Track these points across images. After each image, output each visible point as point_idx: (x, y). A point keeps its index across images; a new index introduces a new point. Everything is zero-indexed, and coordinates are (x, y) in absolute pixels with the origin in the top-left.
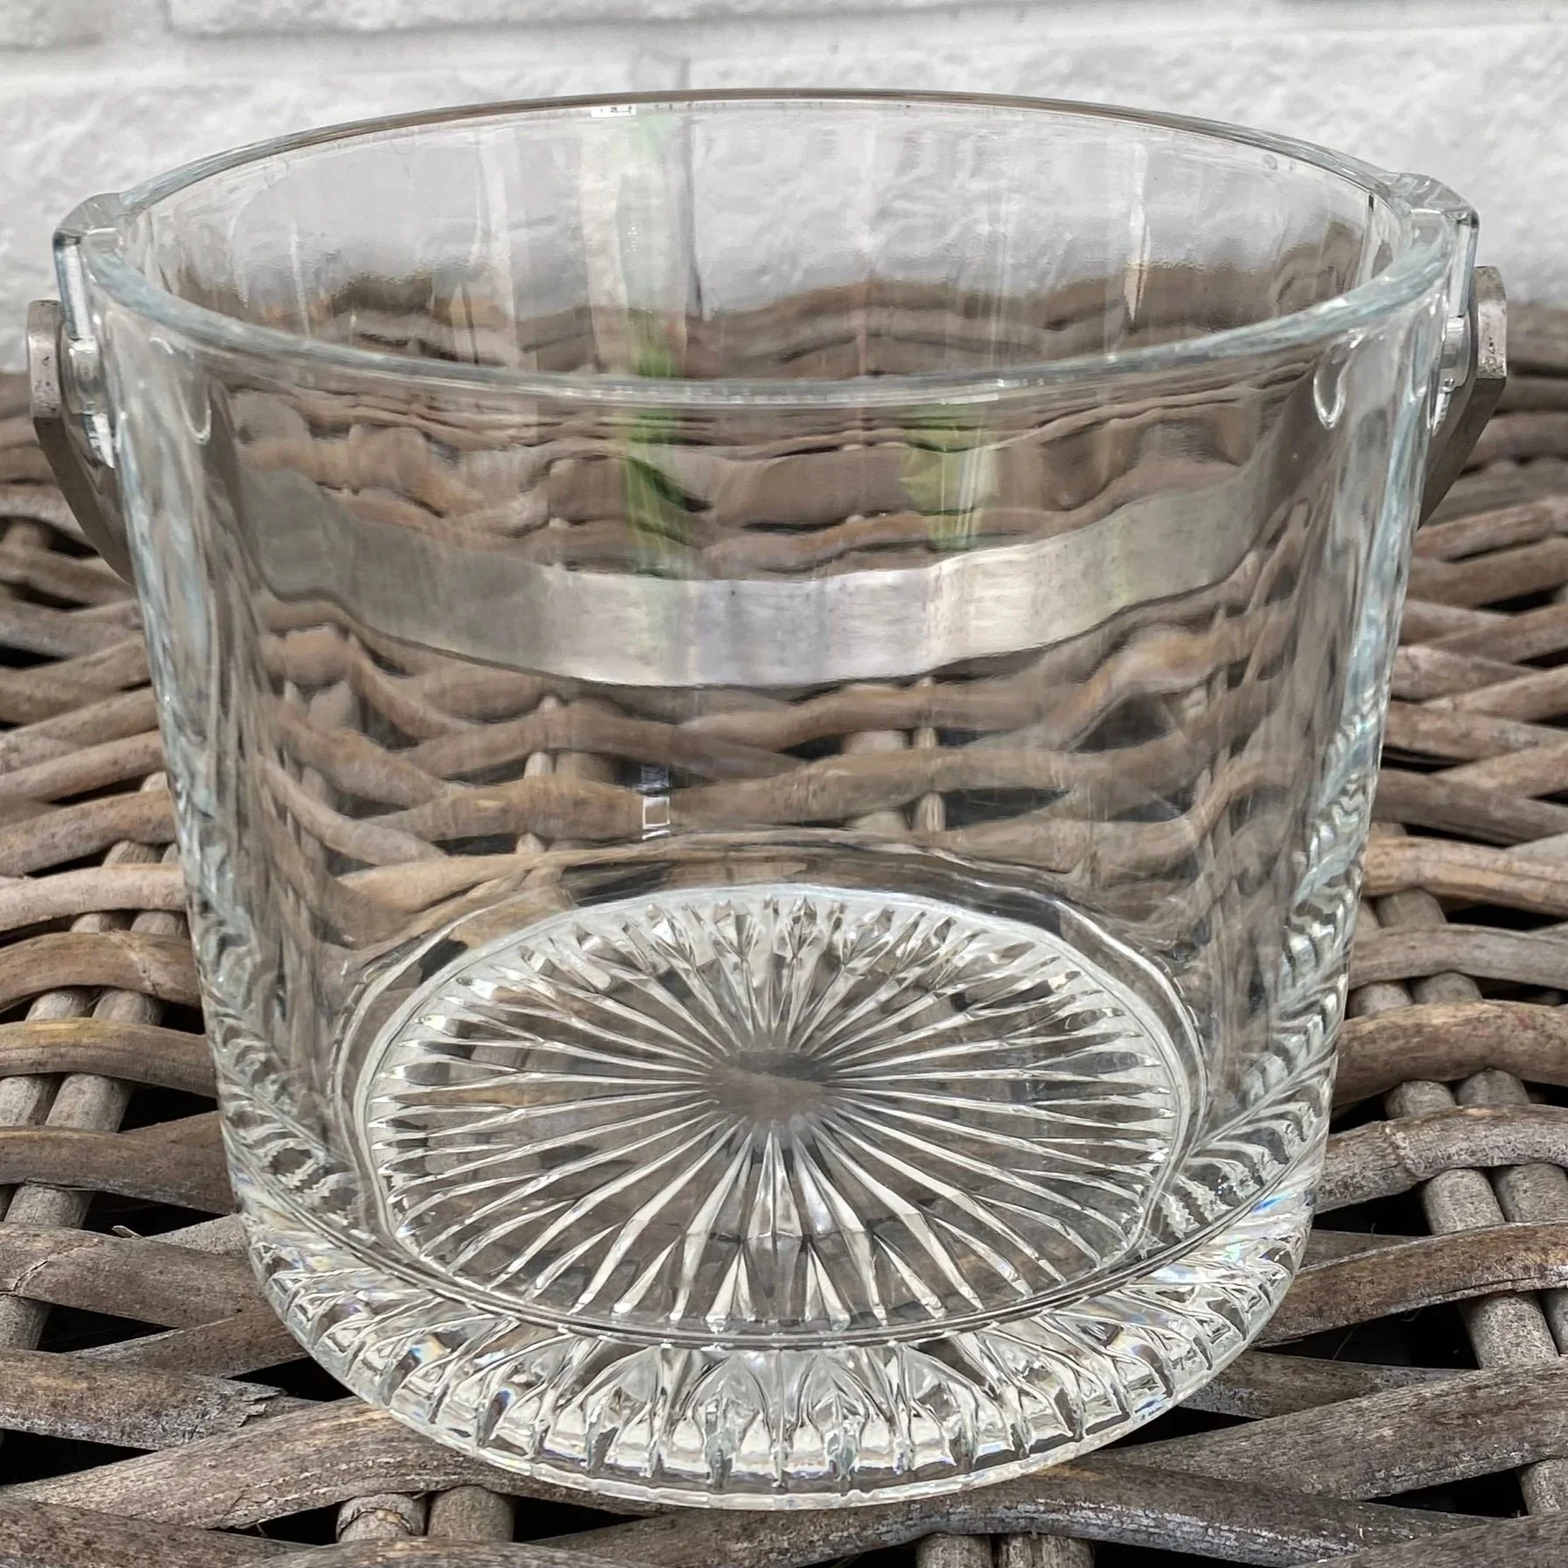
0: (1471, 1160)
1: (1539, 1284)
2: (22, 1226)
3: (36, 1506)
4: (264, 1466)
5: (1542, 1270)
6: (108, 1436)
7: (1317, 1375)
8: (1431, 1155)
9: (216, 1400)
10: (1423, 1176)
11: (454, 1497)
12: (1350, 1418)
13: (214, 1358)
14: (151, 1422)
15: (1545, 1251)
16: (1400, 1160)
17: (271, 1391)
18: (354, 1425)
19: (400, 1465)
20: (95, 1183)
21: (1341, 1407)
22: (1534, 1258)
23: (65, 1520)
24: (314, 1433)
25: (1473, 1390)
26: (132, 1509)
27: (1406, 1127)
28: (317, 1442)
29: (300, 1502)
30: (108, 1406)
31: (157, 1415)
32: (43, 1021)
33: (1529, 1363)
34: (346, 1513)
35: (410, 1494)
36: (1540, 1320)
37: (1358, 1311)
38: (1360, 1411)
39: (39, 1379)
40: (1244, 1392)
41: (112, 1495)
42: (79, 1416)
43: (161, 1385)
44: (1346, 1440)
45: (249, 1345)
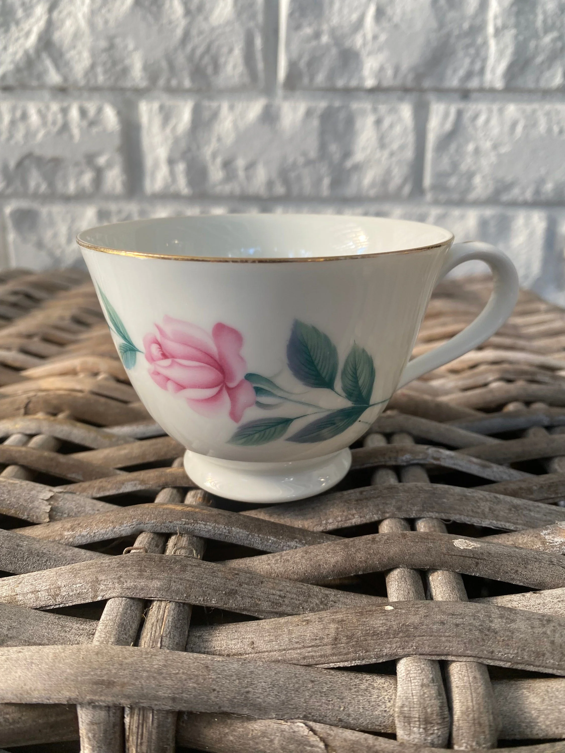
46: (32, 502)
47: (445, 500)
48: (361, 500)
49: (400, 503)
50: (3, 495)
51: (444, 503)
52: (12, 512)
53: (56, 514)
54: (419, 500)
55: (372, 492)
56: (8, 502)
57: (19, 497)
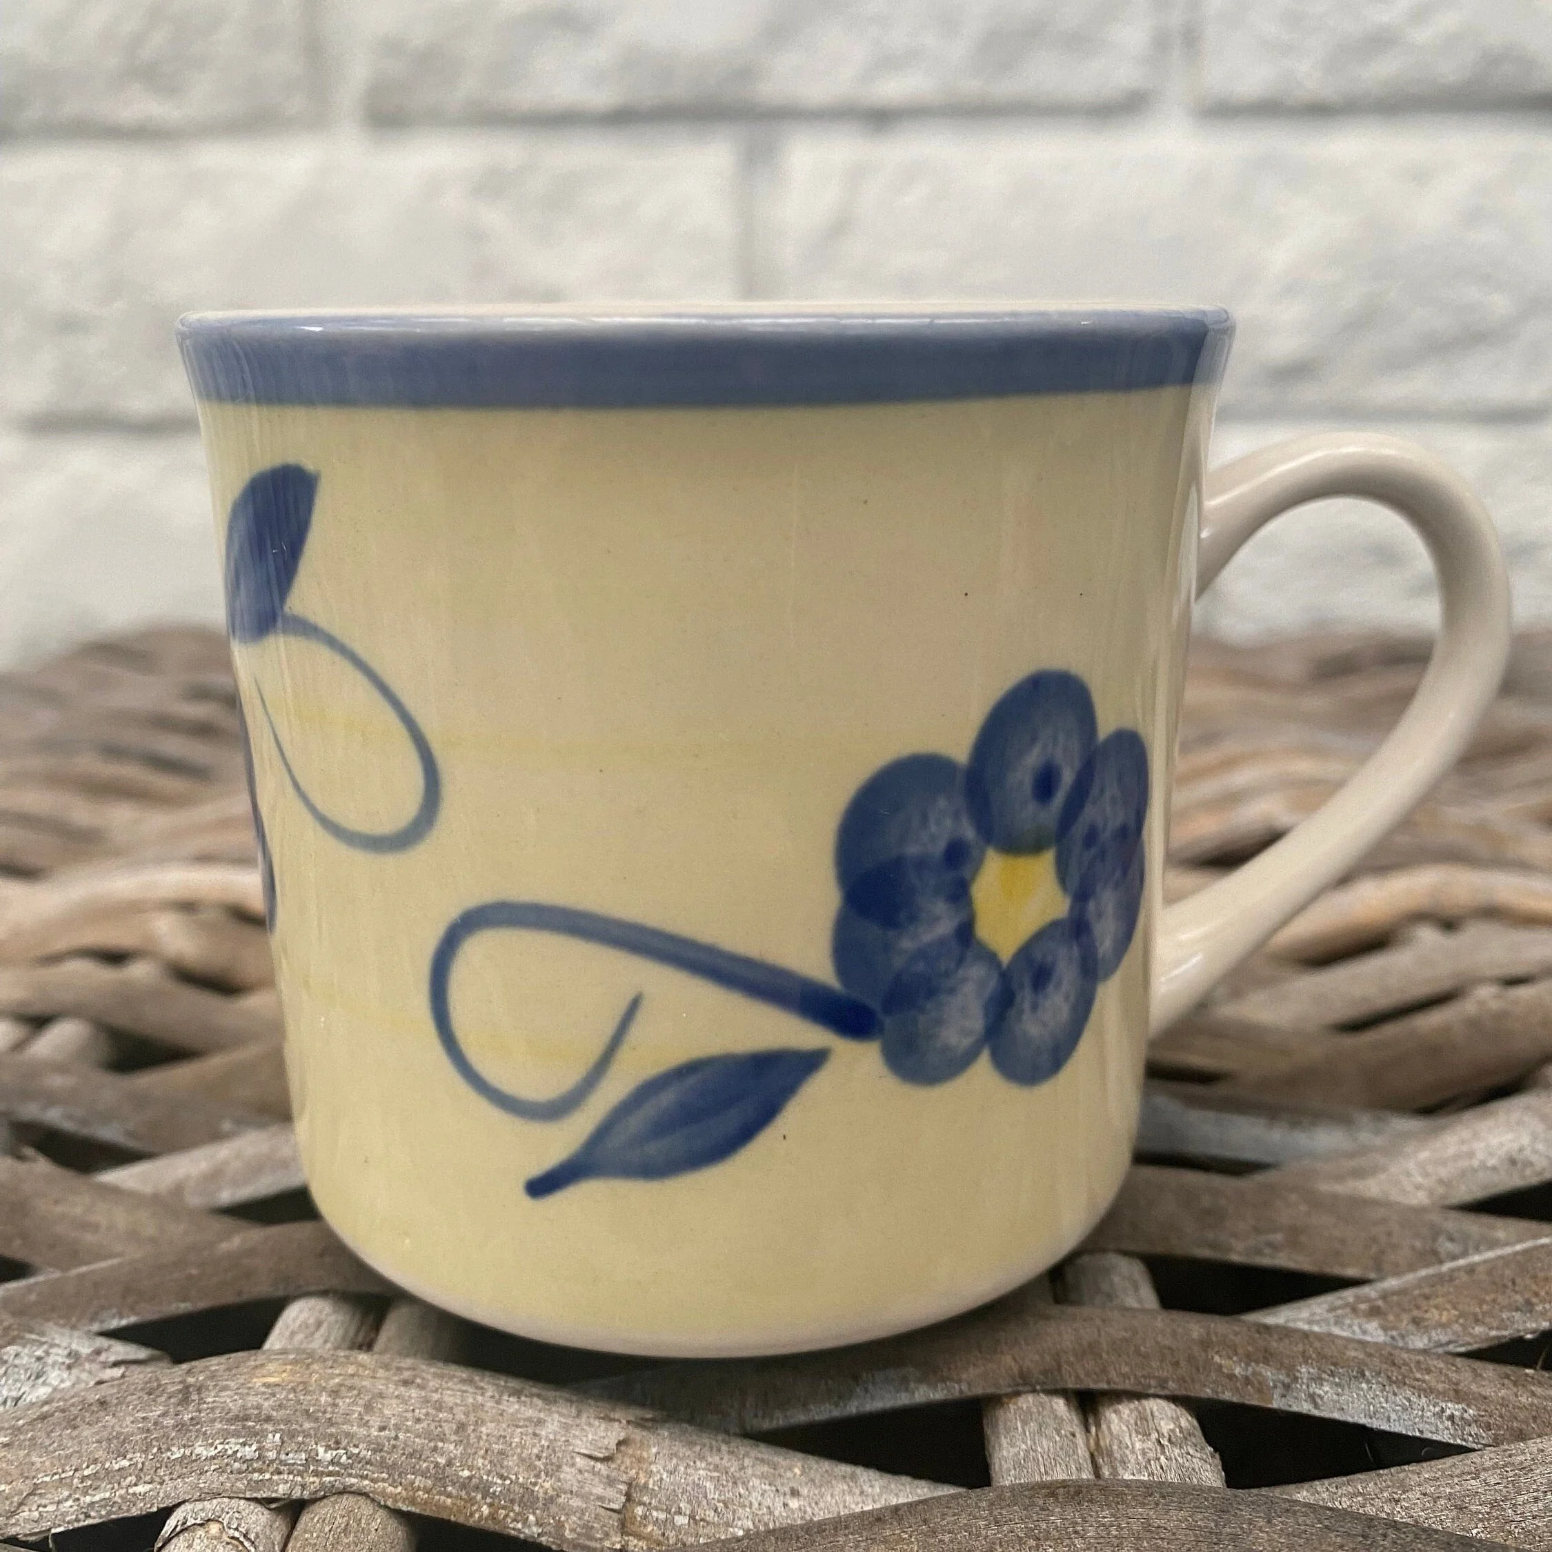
46: (553, 1470)
50: (440, 1444)
52: (481, 1513)
53: (645, 1517)
56: (466, 1473)
57: (501, 1453)
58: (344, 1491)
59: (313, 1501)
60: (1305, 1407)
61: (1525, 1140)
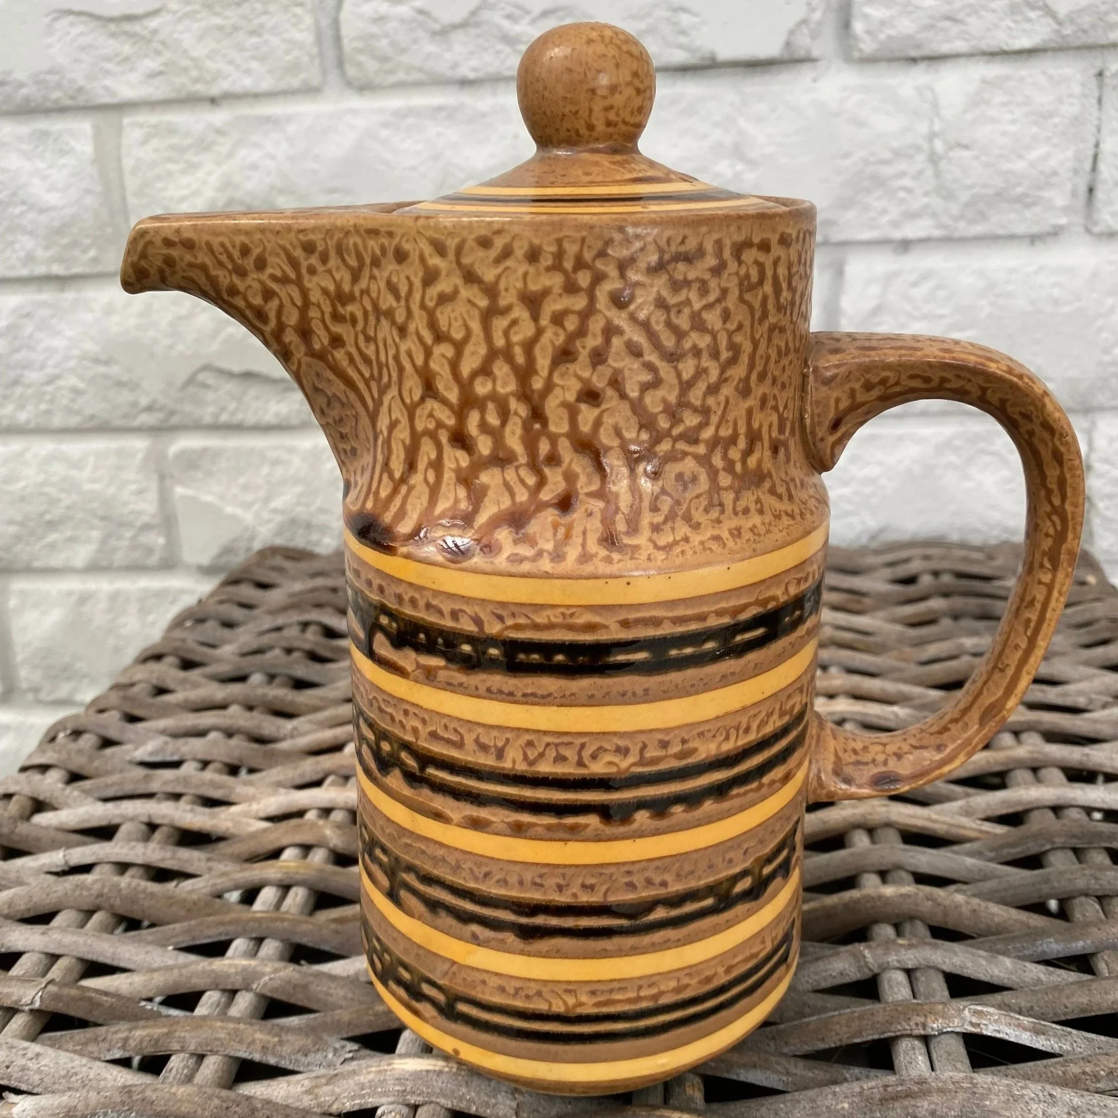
0: (898, 965)
1: (922, 1032)
2: (263, 960)
3: (248, 1098)
4: (346, 1086)
5: (924, 1026)
6: (285, 1064)
7: (818, 1072)
8: (880, 962)
9: (331, 1049)
10: (876, 971)
11: (425, 1108)
12: (830, 1096)
13: (334, 1027)
14: (303, 1059)
15: (926, 1016)
16: (866, 963)
17: (355, 1047)
18: (386, 1071)
19: (404, 1091)
20: (297, 939)
21: (827, 1090)
22: (921, 1019)
23: (259, 1106)
24: (369, 1073)
25: (886, 1086)
26: (290, 1101)
27: (870, 947)
28: (371, 1076)
29: (360, 1104)
30: (286, 1049)
31: (306, 1055)
32: (285, 861)
33: (914, 1073)
34: (379, 1112)
35: (408, 1105)
36: (923, 1050)
37: (840, 1040)
38: (835, 1093)
39: (258, 1036)
40: (785, 1079)
41: (282, 1093)
42: (273, 1054)
43: (309, 1041)
44: (828, 1107)
45: (349, 1024)
46: (494, 1096)
47: (988, 1103)
48: (886, 1100)
49: (933, 1106)
51: (985, 1106)
52: (473, 1110)
54: (956, 1101)
55: (900, 1088)
56: (467, 1097)
57: (479, 1091)
58: (431, 1102)
59: (423, 1105)
60: (734, 1077)
61: (847, 966)
